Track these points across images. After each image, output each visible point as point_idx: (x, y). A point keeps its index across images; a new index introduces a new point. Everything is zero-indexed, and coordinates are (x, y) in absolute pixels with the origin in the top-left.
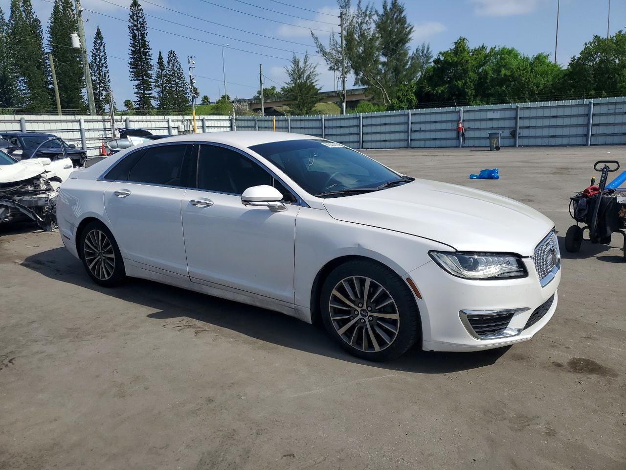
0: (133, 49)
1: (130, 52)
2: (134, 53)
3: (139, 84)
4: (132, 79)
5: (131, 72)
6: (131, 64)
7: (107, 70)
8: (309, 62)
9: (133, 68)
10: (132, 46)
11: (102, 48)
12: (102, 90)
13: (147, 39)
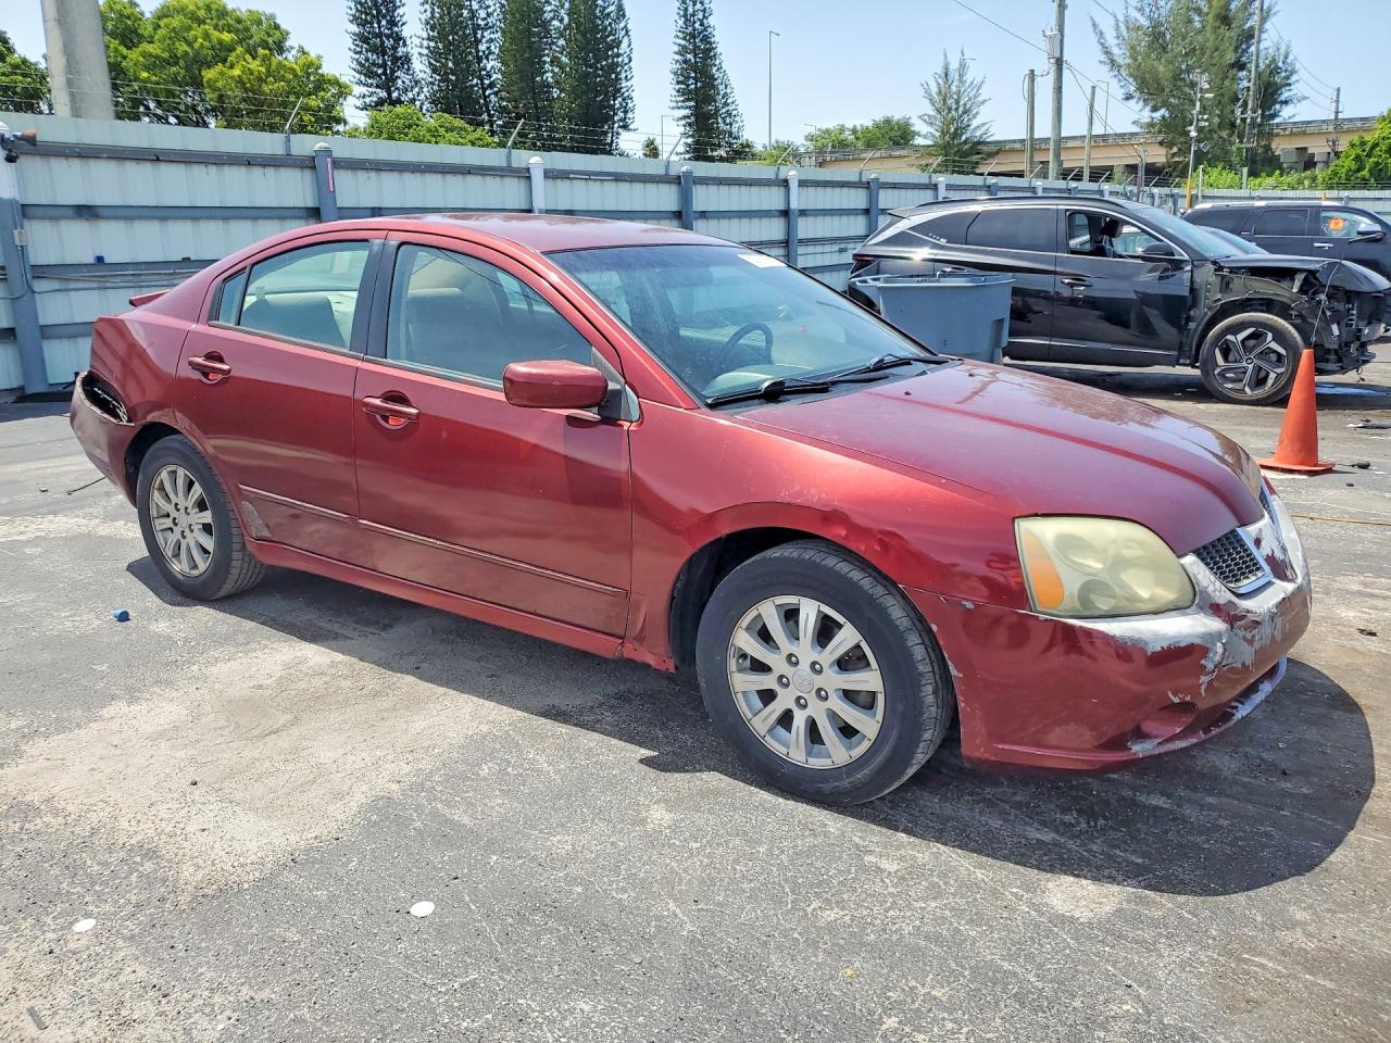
0: (683, 42)
1: (676, 49)
2: (683, 51)
3: (685, 117)
4: (674, 104)
5: (678, 91)
6: (675, 73)
7: (629, 84)
8: (968, 78)
9: (678, 83)
10: (684, 39)
11: (625, 40)
12: (620, 127)
13: (711, 21)
